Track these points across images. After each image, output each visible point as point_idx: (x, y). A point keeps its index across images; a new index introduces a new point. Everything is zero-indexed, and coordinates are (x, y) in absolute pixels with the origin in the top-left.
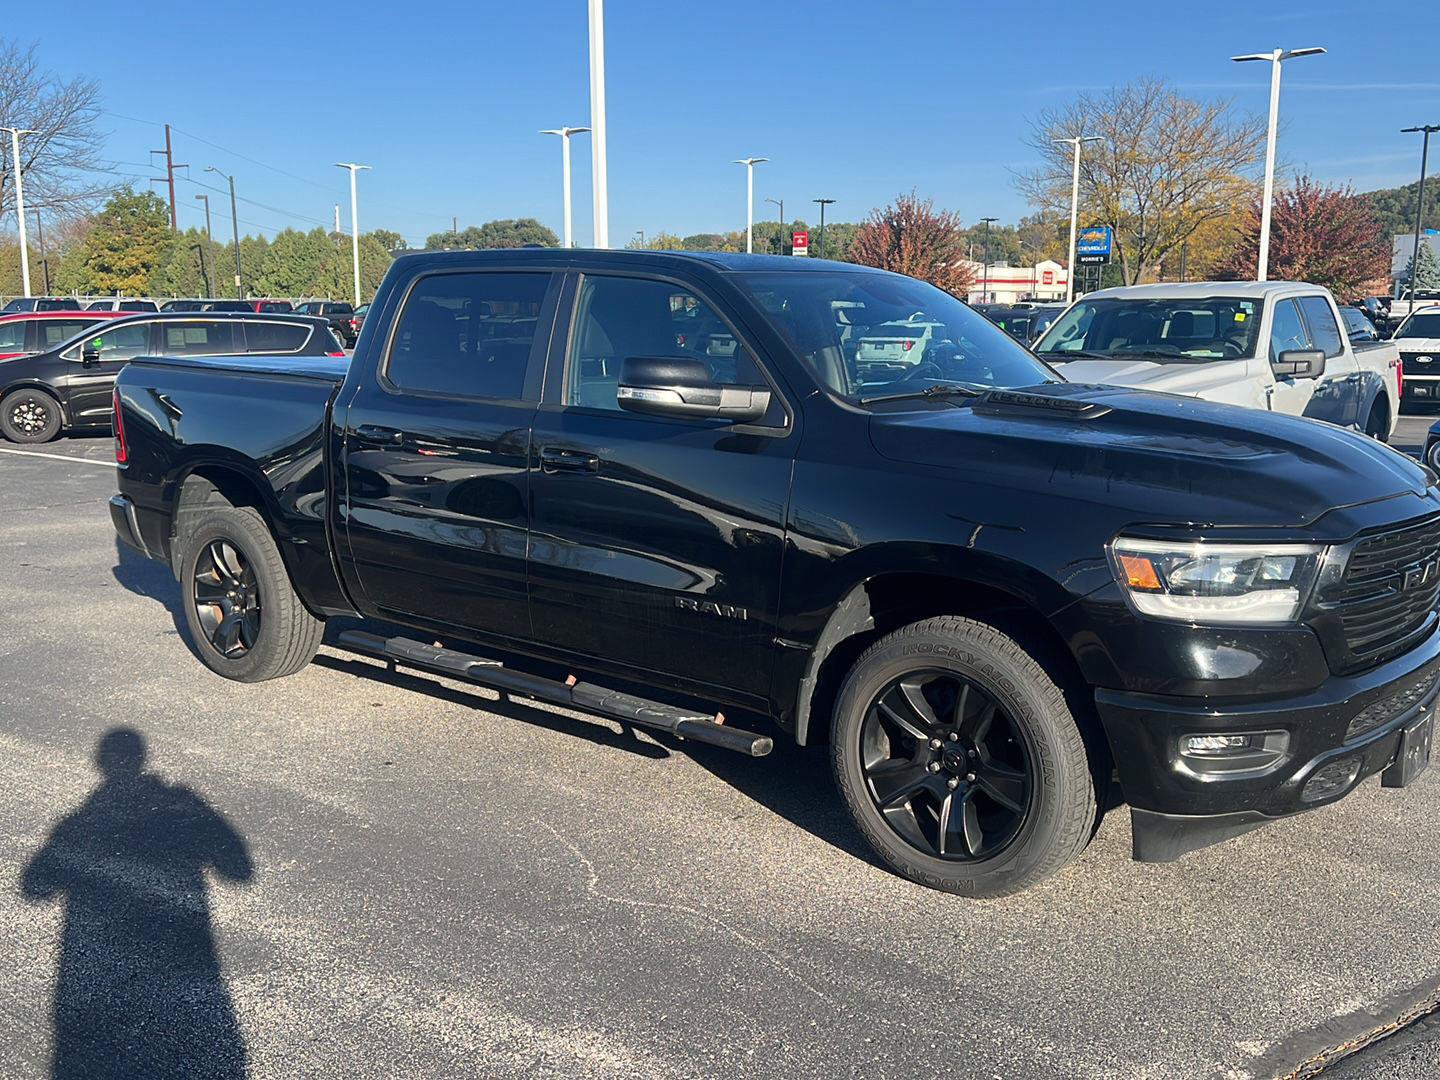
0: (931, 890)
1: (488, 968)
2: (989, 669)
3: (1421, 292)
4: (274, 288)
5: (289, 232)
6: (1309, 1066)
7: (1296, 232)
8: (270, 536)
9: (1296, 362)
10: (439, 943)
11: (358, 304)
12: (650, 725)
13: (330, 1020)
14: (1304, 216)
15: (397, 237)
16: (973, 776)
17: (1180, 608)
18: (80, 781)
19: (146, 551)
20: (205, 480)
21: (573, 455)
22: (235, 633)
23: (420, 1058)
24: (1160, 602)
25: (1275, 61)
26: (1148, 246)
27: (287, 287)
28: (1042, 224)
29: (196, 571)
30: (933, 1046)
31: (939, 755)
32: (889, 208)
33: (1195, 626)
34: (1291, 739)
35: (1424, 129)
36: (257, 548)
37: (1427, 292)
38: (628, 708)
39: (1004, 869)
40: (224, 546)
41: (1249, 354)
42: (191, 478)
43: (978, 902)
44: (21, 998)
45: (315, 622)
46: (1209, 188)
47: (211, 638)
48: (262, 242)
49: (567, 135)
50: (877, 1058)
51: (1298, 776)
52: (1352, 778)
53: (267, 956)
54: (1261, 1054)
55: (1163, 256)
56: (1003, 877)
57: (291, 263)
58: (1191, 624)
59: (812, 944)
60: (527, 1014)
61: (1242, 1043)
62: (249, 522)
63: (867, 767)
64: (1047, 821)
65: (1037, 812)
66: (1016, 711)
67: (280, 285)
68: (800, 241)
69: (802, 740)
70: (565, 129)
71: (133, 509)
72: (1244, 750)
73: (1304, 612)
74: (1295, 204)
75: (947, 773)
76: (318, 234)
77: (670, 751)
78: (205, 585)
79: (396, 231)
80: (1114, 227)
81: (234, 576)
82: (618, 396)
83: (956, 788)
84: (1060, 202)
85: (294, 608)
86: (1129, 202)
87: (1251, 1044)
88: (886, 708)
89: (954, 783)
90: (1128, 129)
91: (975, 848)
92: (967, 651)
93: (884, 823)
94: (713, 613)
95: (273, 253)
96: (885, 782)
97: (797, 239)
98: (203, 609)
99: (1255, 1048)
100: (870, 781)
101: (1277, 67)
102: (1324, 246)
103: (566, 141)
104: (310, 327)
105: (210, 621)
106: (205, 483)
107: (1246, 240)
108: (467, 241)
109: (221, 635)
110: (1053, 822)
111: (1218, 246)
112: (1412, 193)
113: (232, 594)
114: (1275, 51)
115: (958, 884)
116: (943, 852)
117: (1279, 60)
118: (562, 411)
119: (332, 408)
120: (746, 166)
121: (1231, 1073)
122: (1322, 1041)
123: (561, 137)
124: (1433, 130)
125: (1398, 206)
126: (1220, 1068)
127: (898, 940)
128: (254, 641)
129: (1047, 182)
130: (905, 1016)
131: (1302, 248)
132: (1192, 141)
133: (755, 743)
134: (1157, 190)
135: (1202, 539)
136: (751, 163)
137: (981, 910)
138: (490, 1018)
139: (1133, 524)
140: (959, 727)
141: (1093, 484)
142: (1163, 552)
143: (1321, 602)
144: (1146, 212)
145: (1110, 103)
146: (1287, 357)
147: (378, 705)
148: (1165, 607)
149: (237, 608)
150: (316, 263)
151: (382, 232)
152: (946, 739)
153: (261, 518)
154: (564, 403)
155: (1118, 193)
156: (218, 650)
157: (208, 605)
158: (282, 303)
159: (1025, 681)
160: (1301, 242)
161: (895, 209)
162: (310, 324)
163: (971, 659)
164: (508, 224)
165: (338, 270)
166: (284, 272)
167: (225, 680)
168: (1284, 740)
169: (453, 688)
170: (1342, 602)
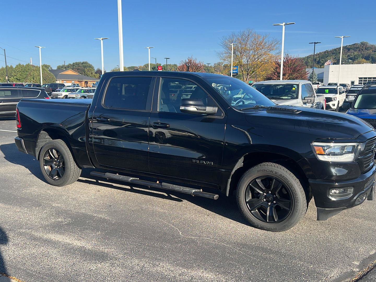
0: (265, 231)
1: (166, 256)
2: (281, 175)
3: (314, 83)
4: (15, 80)
5: (20, 65)
6: (370, 266)
7: (286, 68)
8: (67, 147)
9: (308, 100)
10: (150, 250)
11: (42, 84)
12: (185, 193)
13: (133, 271)
14: (288, 64)
15: (49, 66)
16: (275, 202)
17: (329, 158)
18: (28, 214)
19: (27, 152)
20: (45, 132)
21: (162, 124)
22: (56, 173)
23: (162, 279)
24: (324, 157)
25: (283, 26)
26: (249, 71)
27: (19, 80)
28: (219, 65)
29: (44, 156)
30: (285, 268)
31: (266, 197)
32: (186, 60)
33: (331, 163)
34: (354, 189)
35: (314, 43)
36: (64, 150)
37: (316, 83)
38: (178, 189)
39: (285, 224)
40: (53, 150)
41: (297, 98)
42: (42, 132)
43: (277, 233)
44: (46, 271)
45: (79, 170)
46: (264, 57)
47: (49, 175)
48: (11, 67)
49: (102, 40)
50: (273, 271)
51: (355, 198)
52: (364, 198)
53: (107, 256)
54: (359, 264)
55: (253, 73)
56: (285, 226)
57: (20, 73)
58: (330, 162)
59: (243, 245)
60: (183, 266)
61: (354, 262)
62: (61, 143)
63: (247, 201)
64: (297, 212)
65: (294, 210)
66: (288, 185)
67: (17, 79)
68: (160, 69)
69: (227, 195)
70: (102, 38)
71: (23, 140)
72: (343, 192)
73: (356, 159)
74: (286, 61)
75: (268, 201)
76: (28, 65)
77: (183, 200)
78: (46, 160)
79: (49, 65)
80: (241, 66)
81: (56, 158)
82: (180, 109)
83: (270, 205)
84: (228, 59)
85: (74, 166)
86: (244, 60)
87: (356, 262)
88: (252, 186)
89: (270, 204)
90: (244, 41)
91: (276, 219)
92: (275, 171)
93: (252, 215)
94: (203, 163)
95: (15, 70)
96: (252, 205)
97: (159, 68)
98: (46, 167)
99: (357, 263)
100: (248, 205)
101: (284, 27)
102: (293, 71)
103: (102, 41)
104: (40, 91)
105: (48, 170)
106: (45, 133)
107: (274, 69)
108: (68, 67)
109: (52, 174)
110: (298, 212)
111: (264, 71)
112: (308, 58)
113: (55, 163)
114: (283, 23)
115: (273, 229)
116: (268, 221)
117: (284, 25)
118: (158, 113)
119: (88, 113)
120: (148, 49)
121: (354, 269)
122: (370, 260)
123: (101, 40)
124: (316, 43)
125: (304, 62)
126: (352, 268)
127: (263, 243)
128: (63, 175)
129: (225, 55)
130: (275, 261)
131: (288, 72)
132: (260, 45)
133: (215, 196)
134: (251, 57)
135: (333, 142)
136: (149, 48)
137: (279, 235)
138: (174, 268)
139: (318, 139)
140: (271, 190)
141: (305, 129)
142: (325, 145)
143: (360, 156)
144: (249, 62)
145: (240, 35)
146: (306, 98)
147: (99, 191)
148: (325, 158)
149: (56, 167)
150: (27, 73)
151: (45, 65)
152: (267, 193)
153: (64, 142)
154: (158, 111)
155: (242, 58)
156: (51, 178)
157: (47, 166)
158: (21, 84)
159: (290, 178)
160: (287, 70)
161: (187, 61)
162: (40, 90)
163: (276, 173)
164: (80, 63)
165: (34, 75)
166: (18, 75)
167: (53, 186)
168: (352, 190)
169: (117, 186)
170: (364, 156)
